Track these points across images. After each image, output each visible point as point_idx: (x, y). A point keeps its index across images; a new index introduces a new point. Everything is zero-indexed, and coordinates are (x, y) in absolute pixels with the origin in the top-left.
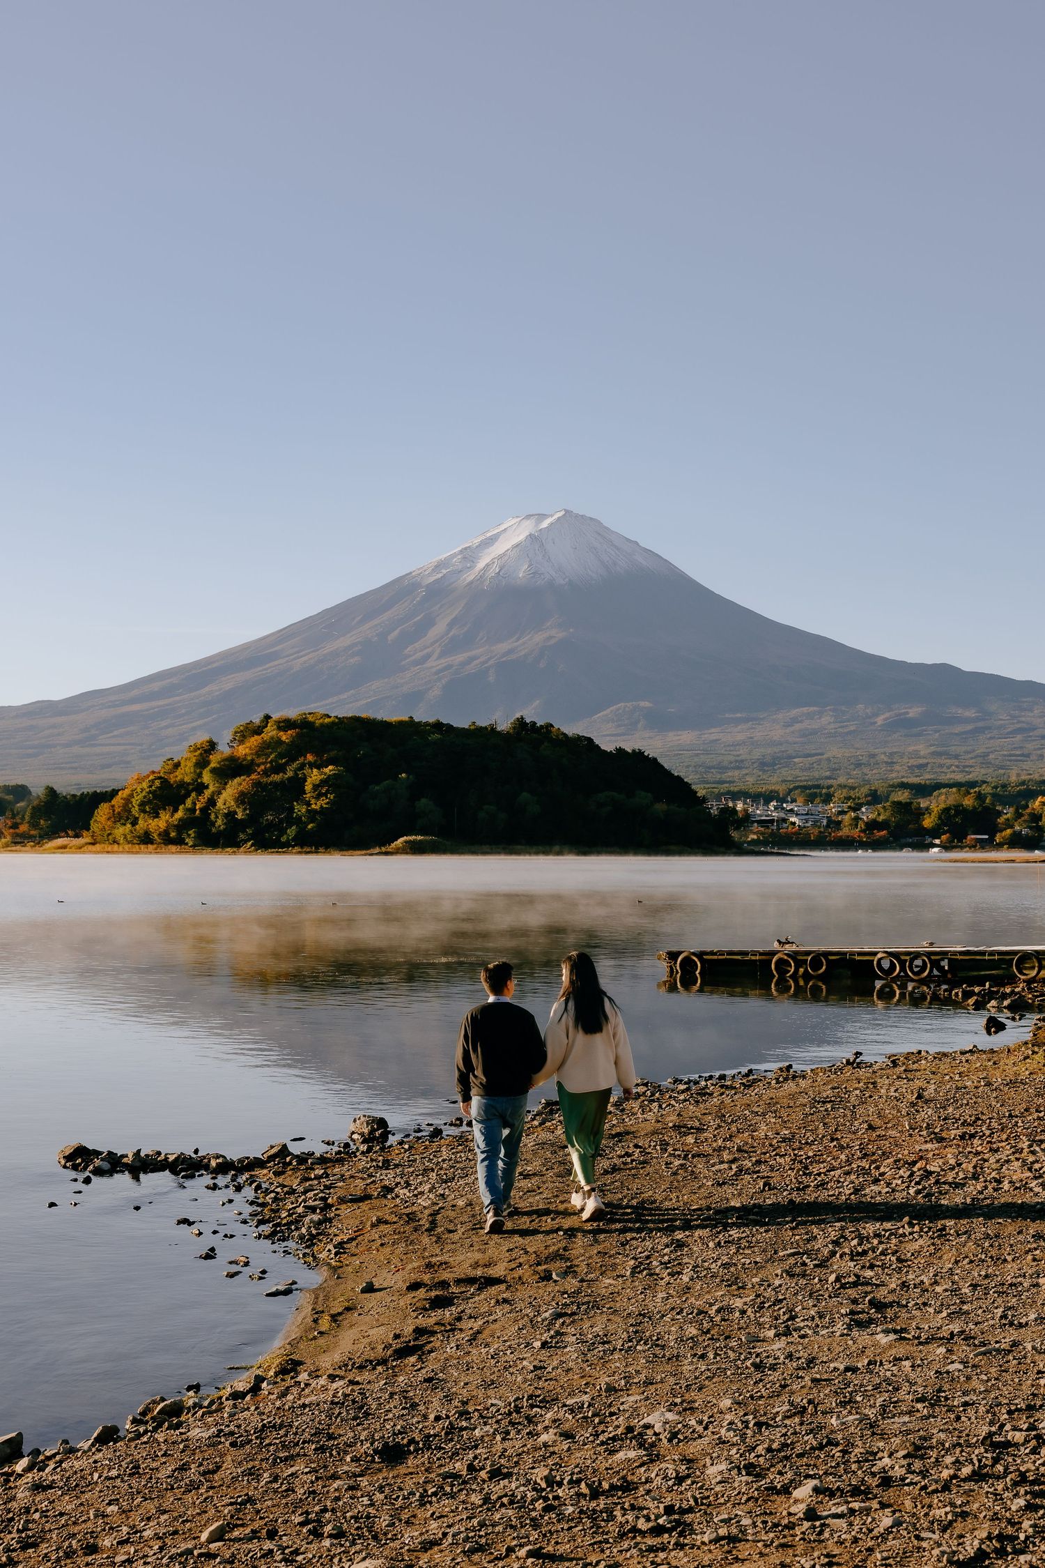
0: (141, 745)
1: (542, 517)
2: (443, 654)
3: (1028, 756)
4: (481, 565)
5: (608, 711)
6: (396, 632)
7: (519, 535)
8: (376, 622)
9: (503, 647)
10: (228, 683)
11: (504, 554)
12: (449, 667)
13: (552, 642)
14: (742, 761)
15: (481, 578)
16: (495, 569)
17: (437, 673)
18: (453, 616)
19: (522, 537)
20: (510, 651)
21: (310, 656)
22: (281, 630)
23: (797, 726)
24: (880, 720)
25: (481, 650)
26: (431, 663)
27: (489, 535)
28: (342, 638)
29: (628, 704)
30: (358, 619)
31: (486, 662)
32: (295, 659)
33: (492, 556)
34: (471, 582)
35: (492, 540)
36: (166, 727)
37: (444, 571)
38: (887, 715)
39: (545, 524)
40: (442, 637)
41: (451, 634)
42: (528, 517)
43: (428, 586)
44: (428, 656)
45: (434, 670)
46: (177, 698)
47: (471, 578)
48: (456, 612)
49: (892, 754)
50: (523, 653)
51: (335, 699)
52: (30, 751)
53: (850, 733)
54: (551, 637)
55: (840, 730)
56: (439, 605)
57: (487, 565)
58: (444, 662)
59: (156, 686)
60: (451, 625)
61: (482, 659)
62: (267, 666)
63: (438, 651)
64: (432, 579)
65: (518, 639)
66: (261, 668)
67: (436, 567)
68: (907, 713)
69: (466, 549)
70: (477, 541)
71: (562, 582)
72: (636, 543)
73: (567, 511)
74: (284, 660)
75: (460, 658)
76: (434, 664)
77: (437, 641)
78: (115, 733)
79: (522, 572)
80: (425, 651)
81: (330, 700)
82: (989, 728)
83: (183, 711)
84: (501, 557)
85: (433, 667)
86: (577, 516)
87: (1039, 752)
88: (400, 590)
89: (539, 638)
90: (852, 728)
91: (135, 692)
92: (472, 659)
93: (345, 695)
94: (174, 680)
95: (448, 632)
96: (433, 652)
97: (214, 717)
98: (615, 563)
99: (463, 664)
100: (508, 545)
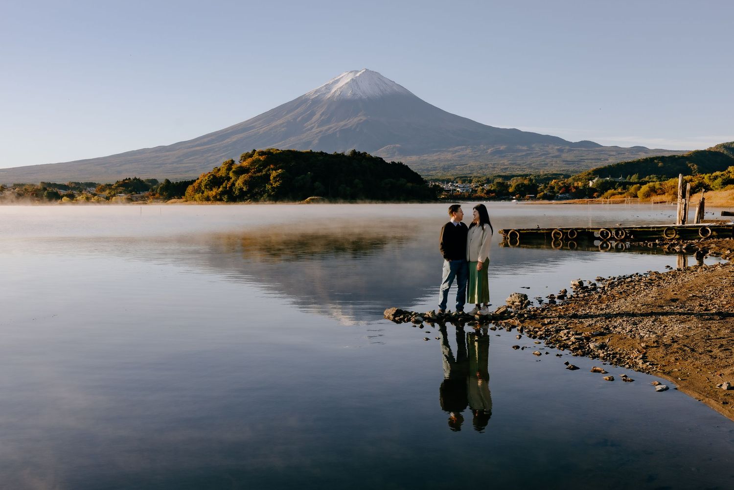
0: (200, 163)
1: (357, 72)
2: (318, 127)
3: (547, 164)
4: (333, 91)
5: (383, 148)
6: (300, 118)
7: (348, 79)
8: (292, 114)
9: (342, 123)
10: (234, 138)
11: (342, 87)
12: (320, 132)
13: (362, 121)
14: (436, 167)
15: (333, 96)
16: (338, 93)
17: (317, 133)
18: (322, 111)
19: (349, 80)
20: (345, 125)
21: (268, 127)
22: (254, 118)
23: (457, 154)
24: (489, 151)
25: (333, 125)
26: (313, 130)
27: (336, 79)
28: (279, 121)
29: (391, 146)
30: (284, 113)
32: (260, 129)
33: (337, 88)
34: (329, 98)
35: (338, 81)
36: (210, 156)
37: (319, 94)
38: (492, 149)
39: (358, 75)
40: (318, 120)
41: (322, 118)
42: (351, 72)
43: (312, 99)
44: (313, 127)
45: (315, 133)
46: (214, 145)
47: (329, 96)
48: (324, 110)
49: (494, 164)
50: (350, 126)
52: (157, 166)
53: (477, 156)
54: (362, 119)
55: (474, 155)
56: (316, 107)
57: (336, 91)
58: (319, 129)
59: (206, 140)
60: (321, 115)
61: (335, 128)
62: (250, 132)
63: (317, 125)
64: (314, 97)
65: (348, 120)
66: (247, 133)
67: (316, 92)
68: (500, 148)
69: (327, 85)
70: (331, 82)
71: (365, 98)
72: (394, 82)
73: (366, 69)
74: (256, 129)
75: (325, 128)
76: (315, 130)
77: (315, 122)
78: (190, 159)
79: (349, 94)
80: (312, 125)
82: (532, 154)
83: (217, 150)
84: (340, 88)
86: (370, 71)
87: (551, 163)
88: (301, 101)
89: (356, 120)
90: (479, 154)
91: (198, 142)
92: (330, 128)
93: (280, 143)
94: (213, 137)
95: (320, 118)
96: (315, 126)
97: (229, 152)
98: (386, 90)
99: (327, 130)
100: (343, 83)
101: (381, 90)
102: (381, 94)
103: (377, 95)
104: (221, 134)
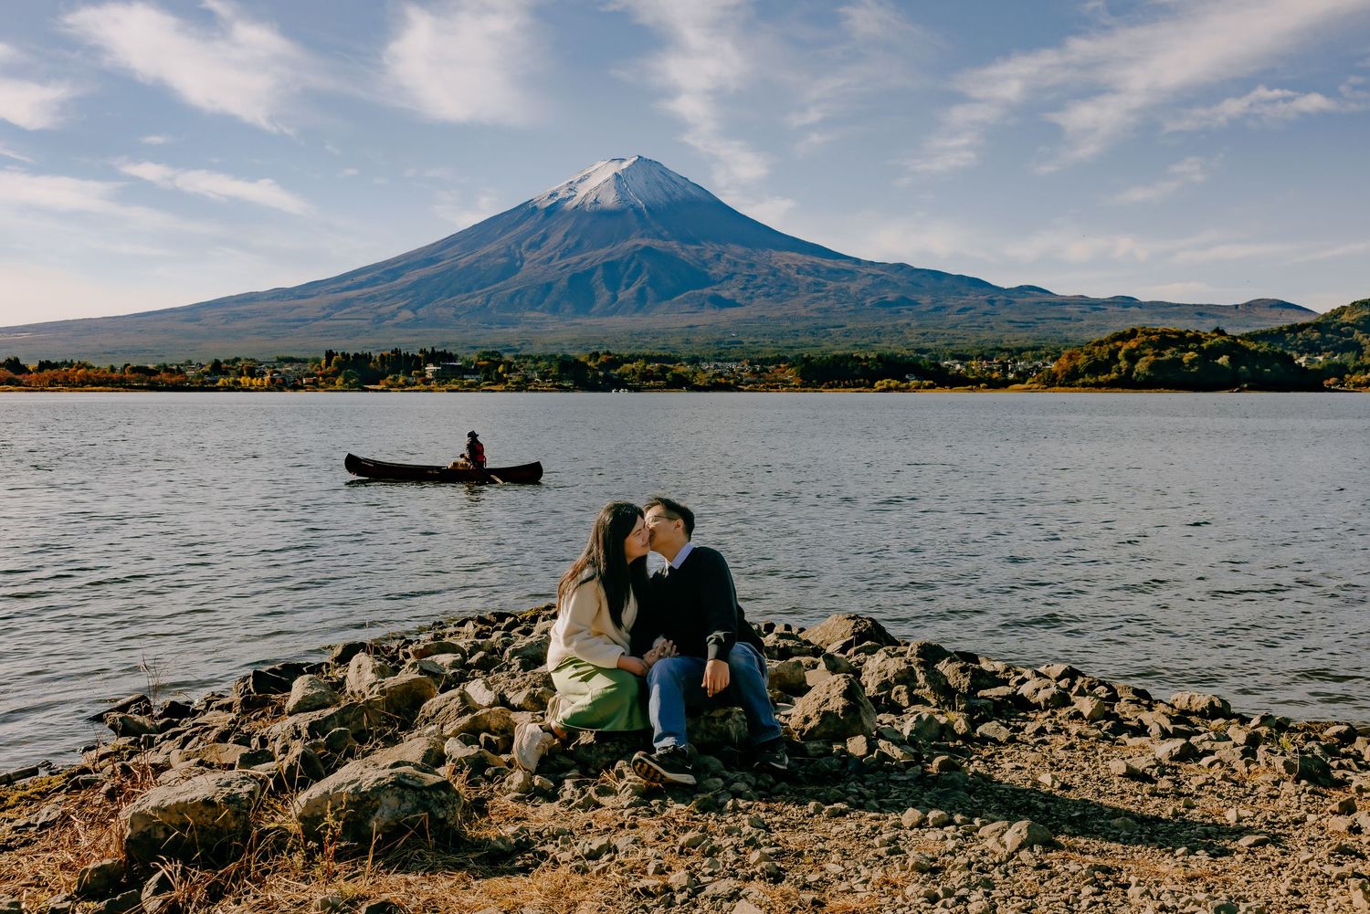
0: (367, 319)
1: (622, 160)
2: (560, 258)
4: (582, 194)
5: (682, 296)
6: (528, 241)
7: (607, 174)
8: (512, 234)
9: (602, 252)
10: (414, 276)
11: (597, 187)
12: (567, 266)
13: (639, 248)
15: (583, 203)
16: (591, 199)
17: (562, 268)
18: (566, 230)
19: (609, 175)
20: (609, 255)
21: (469, 257)
22: (443, 240)
23: (813, 306)
24: (868, 302)
25: (589, 253)
26: (553, 263)
27: (584, 173)
28: (489, 246)
29: (697, 291)
30: (500, 231)
31: (593, 262)
32: (457, 260)
33: (588, 189)
34: (577, 207)
35: (588, 176)
36: (380, 307)
37: (556, 198)
38: (873, 299)
39: (625, 165)
40: (560, 245)
41: (567, 242)
42: (612, 161)
43: (545, 209)
44: (550, 259)
45: (559, 267)
46: (380, 287)
47: (576, 203)
48: (568, 227)
50: (619, 256)
51: (492, 287)
53: (851, 311)
54: (637, 245)
55: (844, 309)
56: (555, 223)
57: (587, 194)
58: (563, 262)
59: (362, 278)
60: (566, 236)
61: (592, 260)
62: (440, 264)
63: (558, 254)
64: (548, 204)
65: (613, 246)
66: (435, 266)
67: (551, 195)
69: (571, 183)
70: (577, 178)
71: (642, 205)
72: (687, 179)
73: (639, 157)
74: (450, 260)
75: (575, 259)
76: (557, 263)
77: (556, 248)
78: (343, 312)
79: (610, 200)
80: (549, 255)
81: (486, 289)
82: (944, 307)
83: (388, 296)
84: (596, 189)
85: (556, 265)
86: (646, 160)
88: (526, 211)
89: (628, 244)
90: (852, 308)
91: (349, 283)
92: (584, 259)
93: (497, 285)
94: (376, 273)
95: (565, 240)
96: (555, 254)
97: (410, 299)
98: (674, 193)
99: (577, 264)
100: (601, 180)
101: (666, 193)
102: (668, 200)
103: (661, 202)
104: (386, 268)
